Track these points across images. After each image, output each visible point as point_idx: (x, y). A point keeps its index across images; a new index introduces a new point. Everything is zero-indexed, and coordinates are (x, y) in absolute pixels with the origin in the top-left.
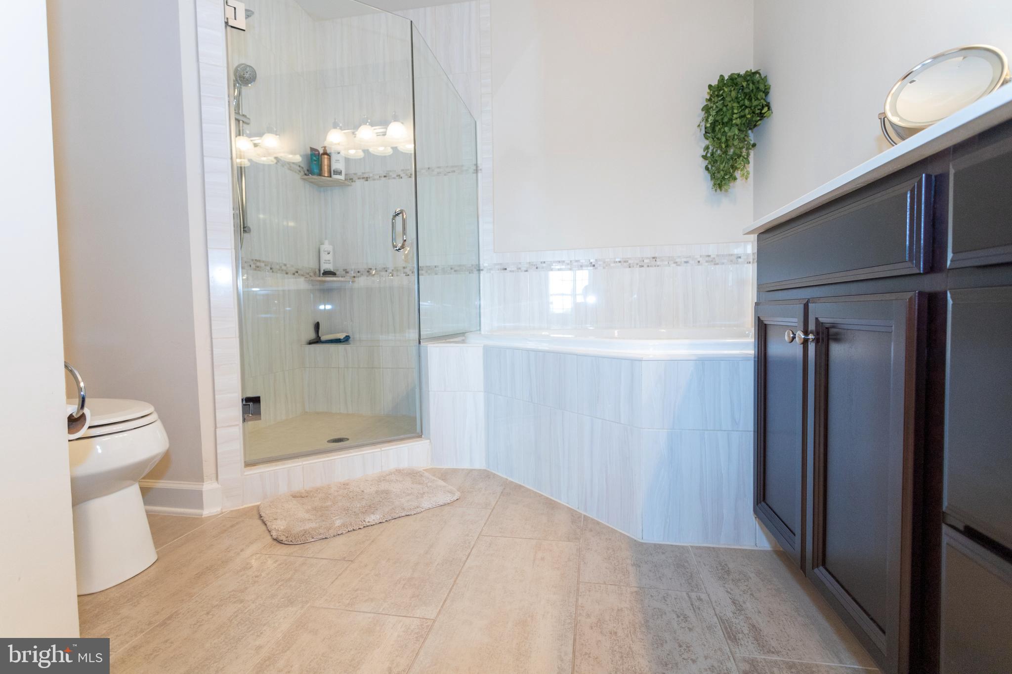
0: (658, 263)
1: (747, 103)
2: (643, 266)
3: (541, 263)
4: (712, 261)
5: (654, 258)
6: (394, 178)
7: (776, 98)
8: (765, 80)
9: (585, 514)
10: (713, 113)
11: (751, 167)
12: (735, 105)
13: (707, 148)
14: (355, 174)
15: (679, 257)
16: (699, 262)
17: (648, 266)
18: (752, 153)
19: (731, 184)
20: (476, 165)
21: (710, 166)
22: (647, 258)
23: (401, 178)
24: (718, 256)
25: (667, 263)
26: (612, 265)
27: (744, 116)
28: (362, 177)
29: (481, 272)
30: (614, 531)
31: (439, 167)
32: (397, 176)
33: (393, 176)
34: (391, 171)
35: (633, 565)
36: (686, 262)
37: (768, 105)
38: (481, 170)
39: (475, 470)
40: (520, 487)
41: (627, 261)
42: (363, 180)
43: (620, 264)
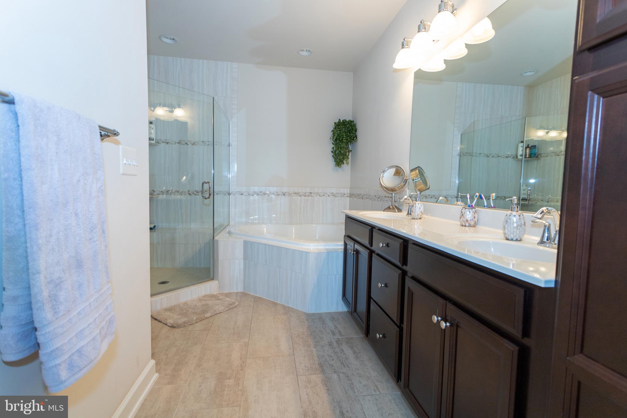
0: (312, 195)
1: (348, 134)
2: (306, 196)
3: (260, 192)
4: (334, 195)
5: (310, 193)
6: (184, 144)
7: (359, 134)
8: (355, 125)
9: (288, 306)
10: (336, 135)
11: (350, 160)
12: (344, 134)
13: (333, 148)
14: (161, 140)
15: (321, 193)
16: (329, 195)
17: (308, 196)
18: (350, 154)
19: (342, 165)
20: (229, 144)
21: (334, 156)
22: (308, 193)
23: (188, 145)
24: (336, 193)
25: (316, 195)
26: (293, 195)
27: (347, 139)
28: (164, 142)
29: (230, 195)
30: (298, 311)
31: (208, 142)
32: (185, 143)
33: (183, 143)
34: (182, 141)
35: (306, 320)
36: (324, 195)
37: (356, 137)
38: (231, 145)
39: (239, 292)
40: (260, 298)
41: (299, 194)
42: (165, 143)
43: (296, 195)
